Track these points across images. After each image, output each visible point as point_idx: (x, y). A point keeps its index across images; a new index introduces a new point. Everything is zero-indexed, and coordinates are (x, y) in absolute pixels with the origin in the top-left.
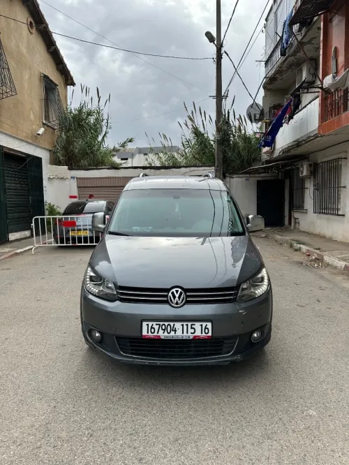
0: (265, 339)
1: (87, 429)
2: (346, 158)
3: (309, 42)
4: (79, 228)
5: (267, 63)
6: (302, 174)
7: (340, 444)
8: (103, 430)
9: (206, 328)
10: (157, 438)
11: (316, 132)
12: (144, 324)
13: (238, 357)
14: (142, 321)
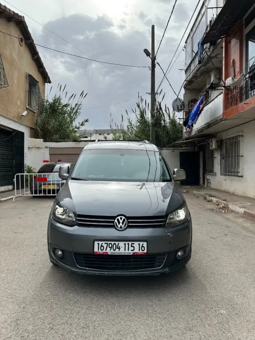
0: (187, 257)
1: (49, 324)
2: (242, 136)
3: (215, 57)
4: (49, 182)
5: (186, 71)
6: (212, 147)
7: (245, 334)
8: (61, 324)
9: (142, 246)
10: (103, 330)
11: (222, 117)
12: (96, 243)
13: (167, 270)
14: (94, 241)
